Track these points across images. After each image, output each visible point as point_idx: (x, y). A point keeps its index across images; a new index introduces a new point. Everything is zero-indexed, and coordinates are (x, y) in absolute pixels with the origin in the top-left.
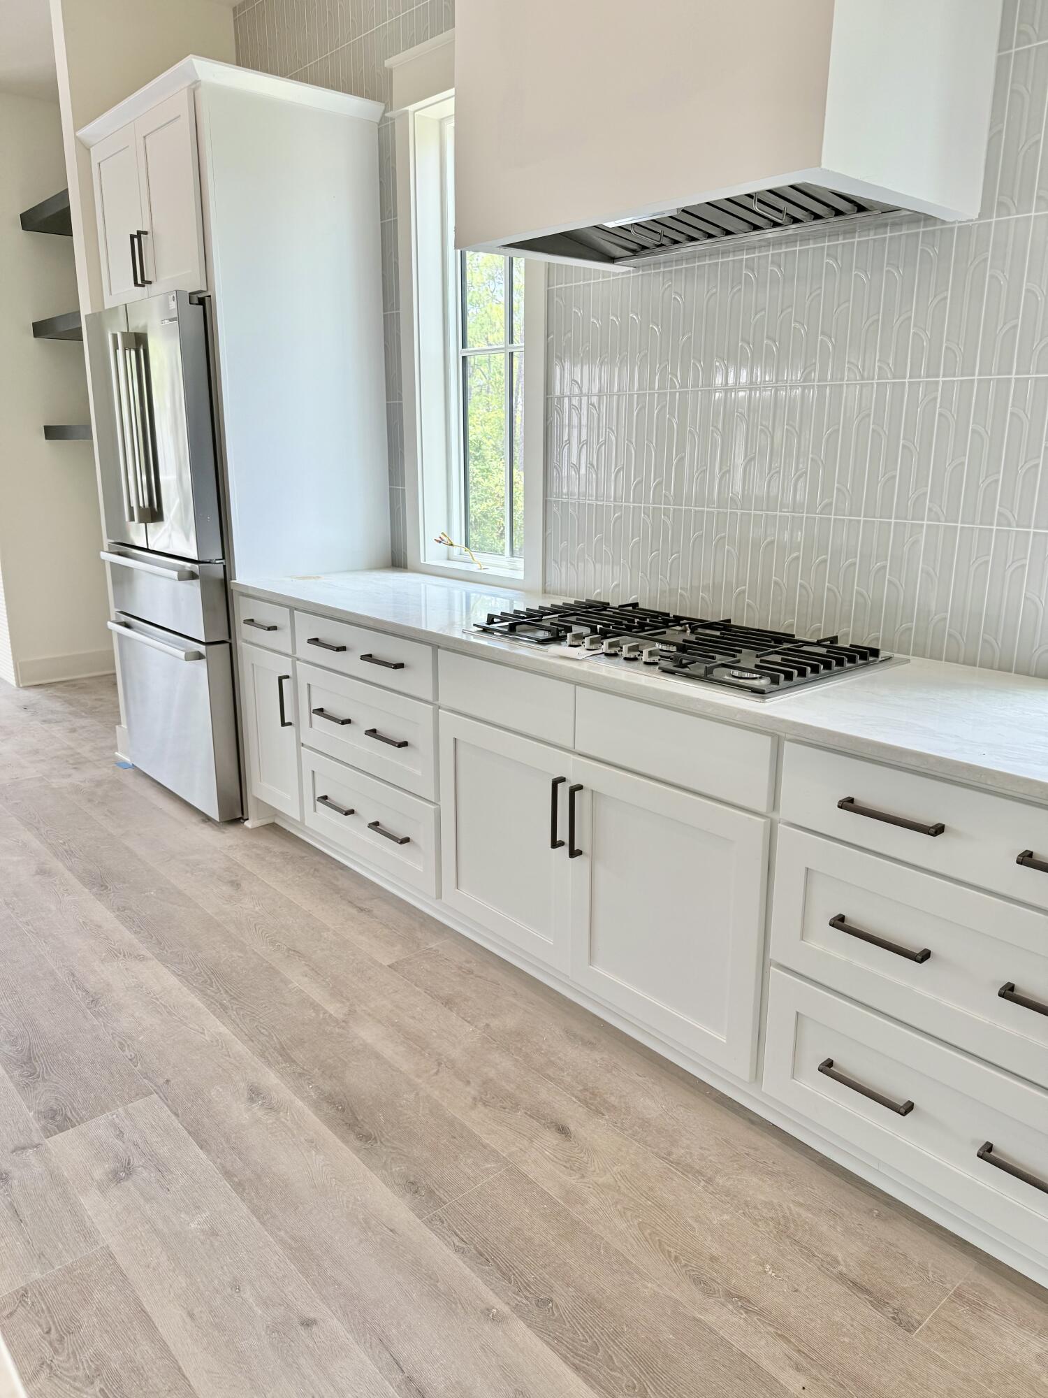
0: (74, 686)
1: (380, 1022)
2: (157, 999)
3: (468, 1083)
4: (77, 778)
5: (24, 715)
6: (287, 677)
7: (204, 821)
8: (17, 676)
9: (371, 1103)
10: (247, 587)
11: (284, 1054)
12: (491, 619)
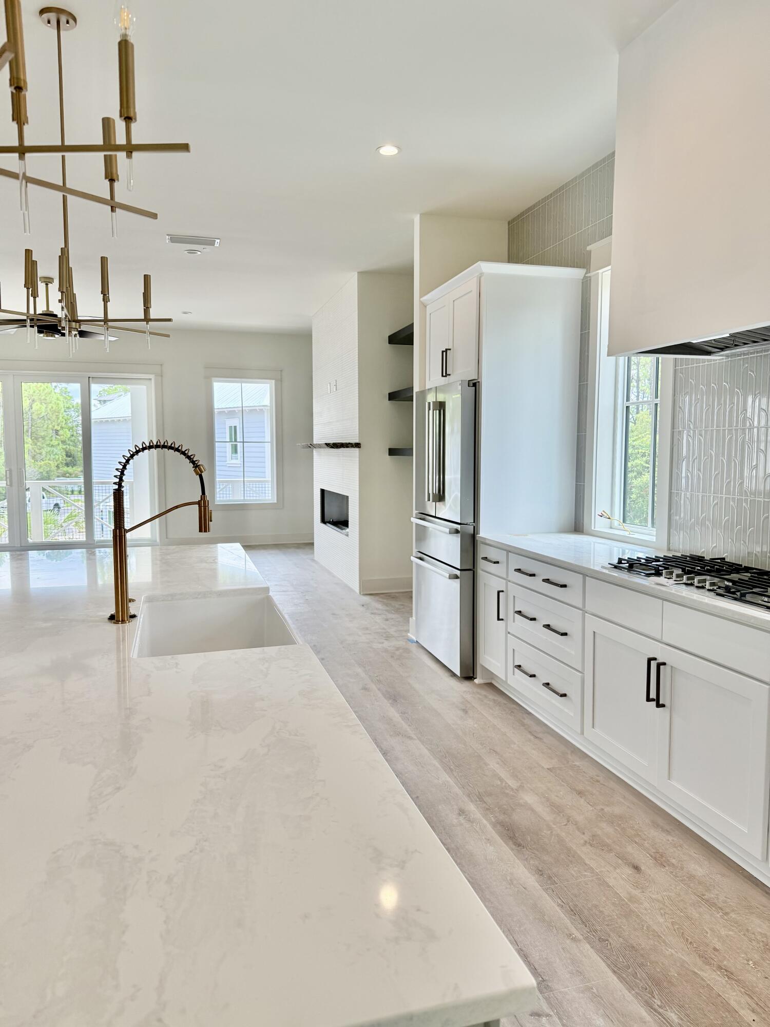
0: (389, 596)
1: (536, 794)
2: (417, 759)
3: (584, 833)
4: (386, 644)
5: (362, 609)
6: (503, 591)
7: (452, 676)
8: (360, 589)
9: (524, 830)
10: (485, 539)
11: (480, 798)
12: (620, 561)
